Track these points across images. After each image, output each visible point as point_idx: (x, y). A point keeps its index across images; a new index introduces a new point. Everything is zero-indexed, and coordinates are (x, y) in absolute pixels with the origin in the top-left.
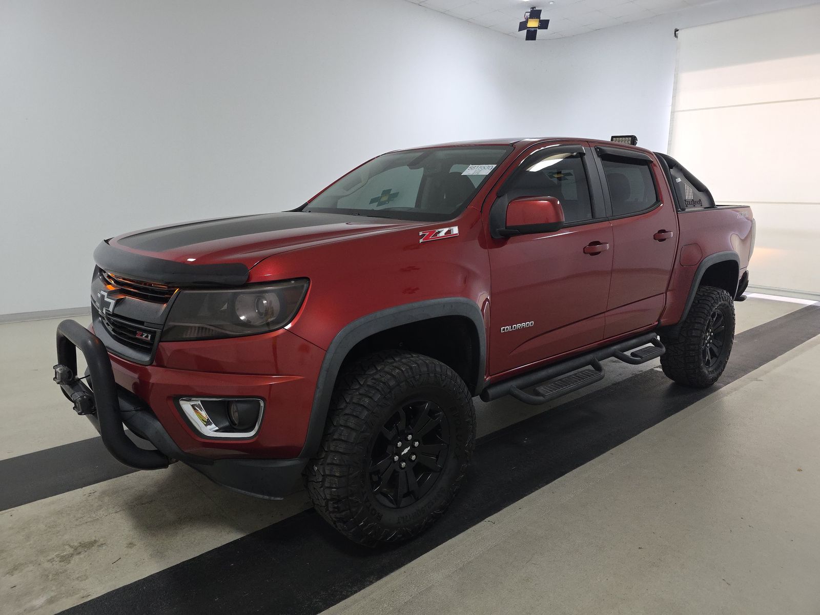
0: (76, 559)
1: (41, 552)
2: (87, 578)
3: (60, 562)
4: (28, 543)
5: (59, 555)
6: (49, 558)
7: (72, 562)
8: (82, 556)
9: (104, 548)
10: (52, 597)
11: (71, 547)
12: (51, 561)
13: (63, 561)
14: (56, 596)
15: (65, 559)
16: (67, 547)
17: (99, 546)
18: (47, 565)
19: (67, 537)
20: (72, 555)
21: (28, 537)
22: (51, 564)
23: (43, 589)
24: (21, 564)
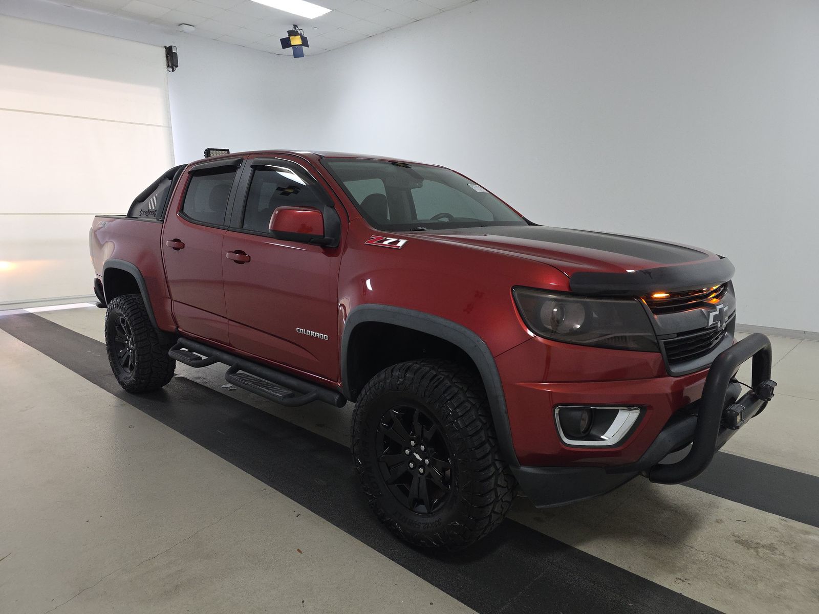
0: (763, 542)
1: (782, 566)
2: (771, 527)
3: (776, 549)
4: (786, 581)
5: (773, 554)
6: (782, 557)
7: (769, 542)
8: (758, 541)
9: (737, 534)
10: (804, 534)
11: (757, 552)
12: (783, 555)
13: (774, 548)
14: (802, 533)
15: (772, 548)
16: (761, 554)
17: (739, 537)
18: (789, 554)
19: (753, 561)
20: (763, 547)
21: (781, 586)
22: (785, 552)
23: (807, 542)
24: (807, 569)
